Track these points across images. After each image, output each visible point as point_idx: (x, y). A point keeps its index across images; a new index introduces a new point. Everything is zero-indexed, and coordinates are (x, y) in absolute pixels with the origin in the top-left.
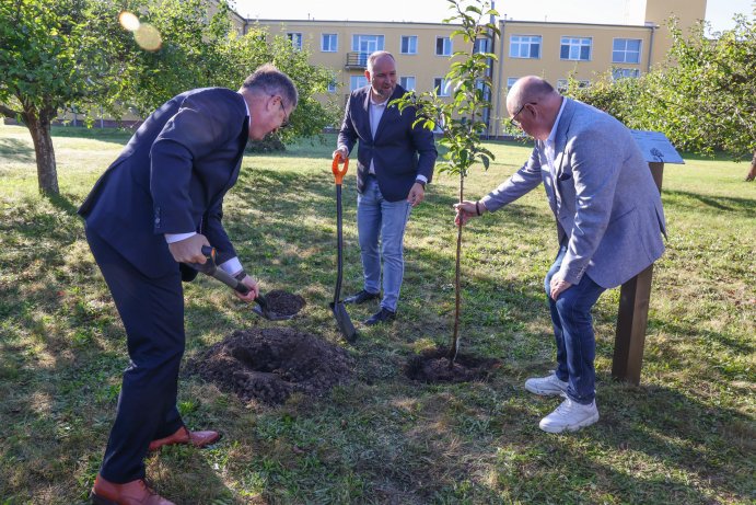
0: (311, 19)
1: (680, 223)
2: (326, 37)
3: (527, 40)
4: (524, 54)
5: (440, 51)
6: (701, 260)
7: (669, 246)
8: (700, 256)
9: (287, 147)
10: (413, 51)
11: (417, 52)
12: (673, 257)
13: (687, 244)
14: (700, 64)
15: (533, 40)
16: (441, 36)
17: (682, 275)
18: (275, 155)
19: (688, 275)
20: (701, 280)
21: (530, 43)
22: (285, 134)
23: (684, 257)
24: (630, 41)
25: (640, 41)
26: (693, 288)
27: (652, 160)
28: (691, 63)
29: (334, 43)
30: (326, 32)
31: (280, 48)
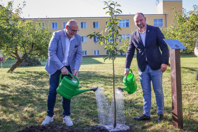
0: (47, 18)
1: (185, 77)
2: (53, 24)
3: (124, 21)
4: (124, 26)
5: (94, 27)
6: (195, 88)
7: (183, 84)
8: (195, 86)
9: (42, 63)
10: (85, 27)
11: (86, 27)
12: (185, 87)
13: (189, 83)
14: (185, 22)
15: (126, 21)
16: (94, 21)
17: (190, 93)
18: (37, 66)
19: (192, 93)
20: (196, 94)
21: (125, 22)
22: (42, 58)
23: (189, 87)
24: (159, 19)
25: (162, 19)
26: (194, 97)
27: (176, 48)
28: (182, 22)
29: (56, 26)
30: (53, 22)
31: (38, 26)
